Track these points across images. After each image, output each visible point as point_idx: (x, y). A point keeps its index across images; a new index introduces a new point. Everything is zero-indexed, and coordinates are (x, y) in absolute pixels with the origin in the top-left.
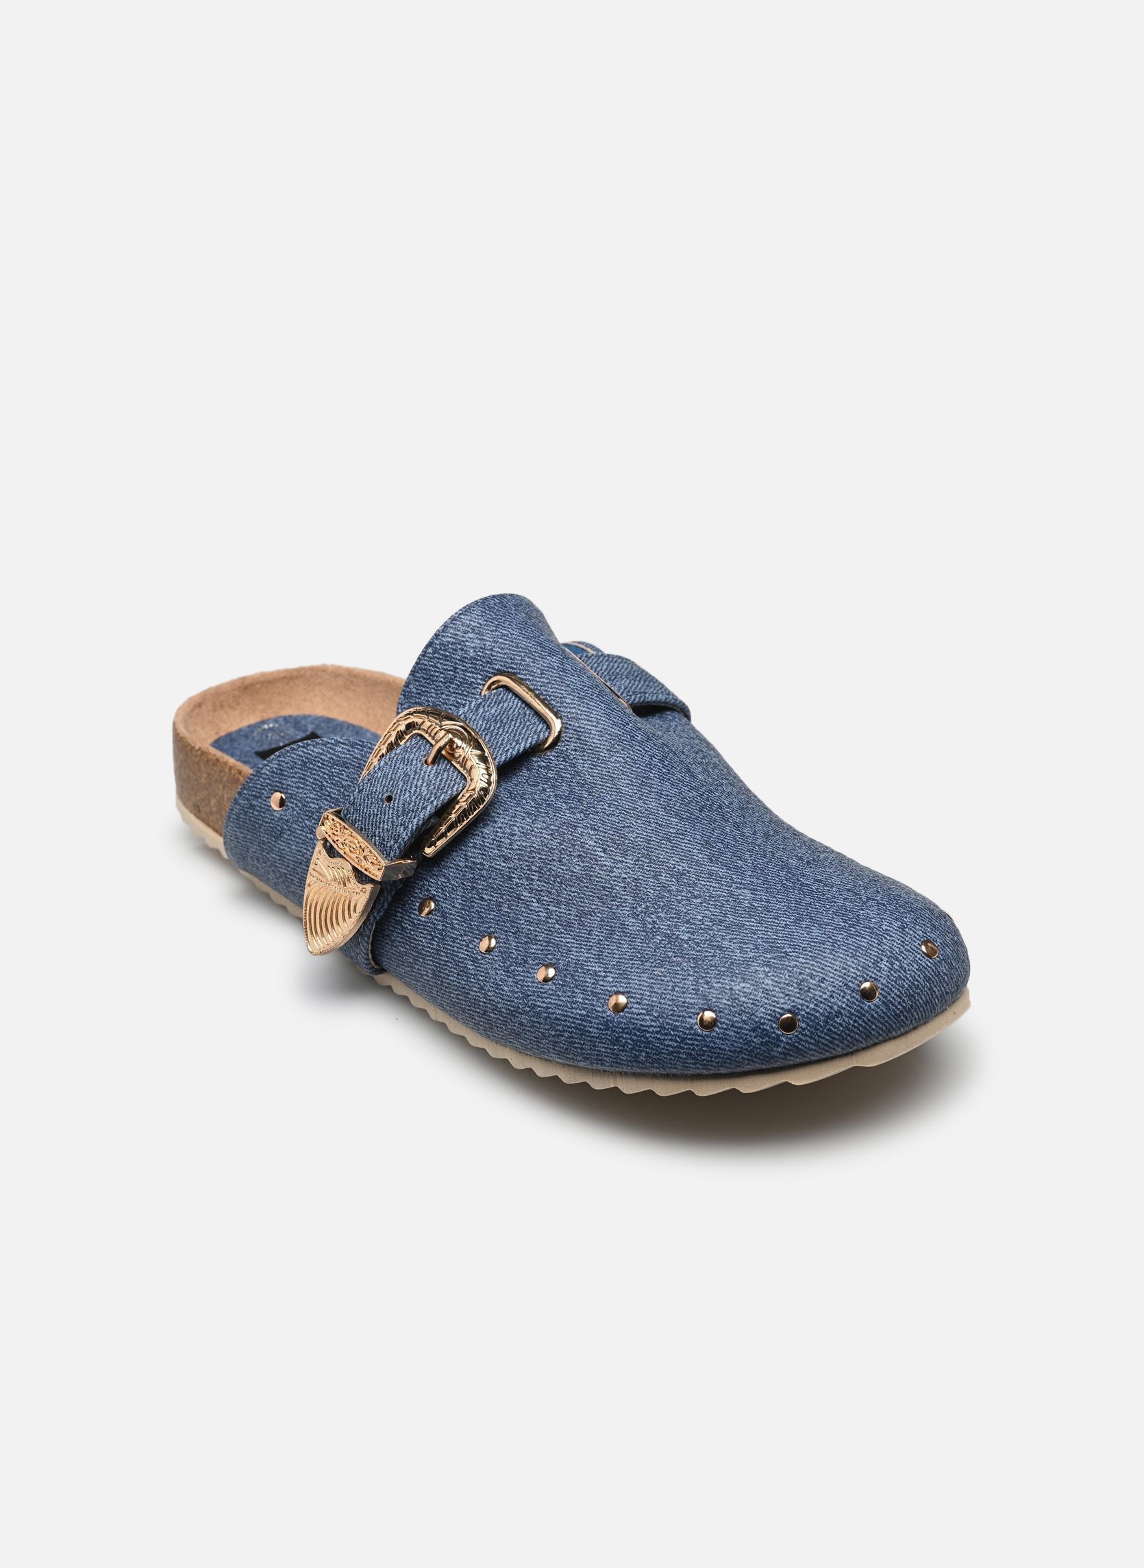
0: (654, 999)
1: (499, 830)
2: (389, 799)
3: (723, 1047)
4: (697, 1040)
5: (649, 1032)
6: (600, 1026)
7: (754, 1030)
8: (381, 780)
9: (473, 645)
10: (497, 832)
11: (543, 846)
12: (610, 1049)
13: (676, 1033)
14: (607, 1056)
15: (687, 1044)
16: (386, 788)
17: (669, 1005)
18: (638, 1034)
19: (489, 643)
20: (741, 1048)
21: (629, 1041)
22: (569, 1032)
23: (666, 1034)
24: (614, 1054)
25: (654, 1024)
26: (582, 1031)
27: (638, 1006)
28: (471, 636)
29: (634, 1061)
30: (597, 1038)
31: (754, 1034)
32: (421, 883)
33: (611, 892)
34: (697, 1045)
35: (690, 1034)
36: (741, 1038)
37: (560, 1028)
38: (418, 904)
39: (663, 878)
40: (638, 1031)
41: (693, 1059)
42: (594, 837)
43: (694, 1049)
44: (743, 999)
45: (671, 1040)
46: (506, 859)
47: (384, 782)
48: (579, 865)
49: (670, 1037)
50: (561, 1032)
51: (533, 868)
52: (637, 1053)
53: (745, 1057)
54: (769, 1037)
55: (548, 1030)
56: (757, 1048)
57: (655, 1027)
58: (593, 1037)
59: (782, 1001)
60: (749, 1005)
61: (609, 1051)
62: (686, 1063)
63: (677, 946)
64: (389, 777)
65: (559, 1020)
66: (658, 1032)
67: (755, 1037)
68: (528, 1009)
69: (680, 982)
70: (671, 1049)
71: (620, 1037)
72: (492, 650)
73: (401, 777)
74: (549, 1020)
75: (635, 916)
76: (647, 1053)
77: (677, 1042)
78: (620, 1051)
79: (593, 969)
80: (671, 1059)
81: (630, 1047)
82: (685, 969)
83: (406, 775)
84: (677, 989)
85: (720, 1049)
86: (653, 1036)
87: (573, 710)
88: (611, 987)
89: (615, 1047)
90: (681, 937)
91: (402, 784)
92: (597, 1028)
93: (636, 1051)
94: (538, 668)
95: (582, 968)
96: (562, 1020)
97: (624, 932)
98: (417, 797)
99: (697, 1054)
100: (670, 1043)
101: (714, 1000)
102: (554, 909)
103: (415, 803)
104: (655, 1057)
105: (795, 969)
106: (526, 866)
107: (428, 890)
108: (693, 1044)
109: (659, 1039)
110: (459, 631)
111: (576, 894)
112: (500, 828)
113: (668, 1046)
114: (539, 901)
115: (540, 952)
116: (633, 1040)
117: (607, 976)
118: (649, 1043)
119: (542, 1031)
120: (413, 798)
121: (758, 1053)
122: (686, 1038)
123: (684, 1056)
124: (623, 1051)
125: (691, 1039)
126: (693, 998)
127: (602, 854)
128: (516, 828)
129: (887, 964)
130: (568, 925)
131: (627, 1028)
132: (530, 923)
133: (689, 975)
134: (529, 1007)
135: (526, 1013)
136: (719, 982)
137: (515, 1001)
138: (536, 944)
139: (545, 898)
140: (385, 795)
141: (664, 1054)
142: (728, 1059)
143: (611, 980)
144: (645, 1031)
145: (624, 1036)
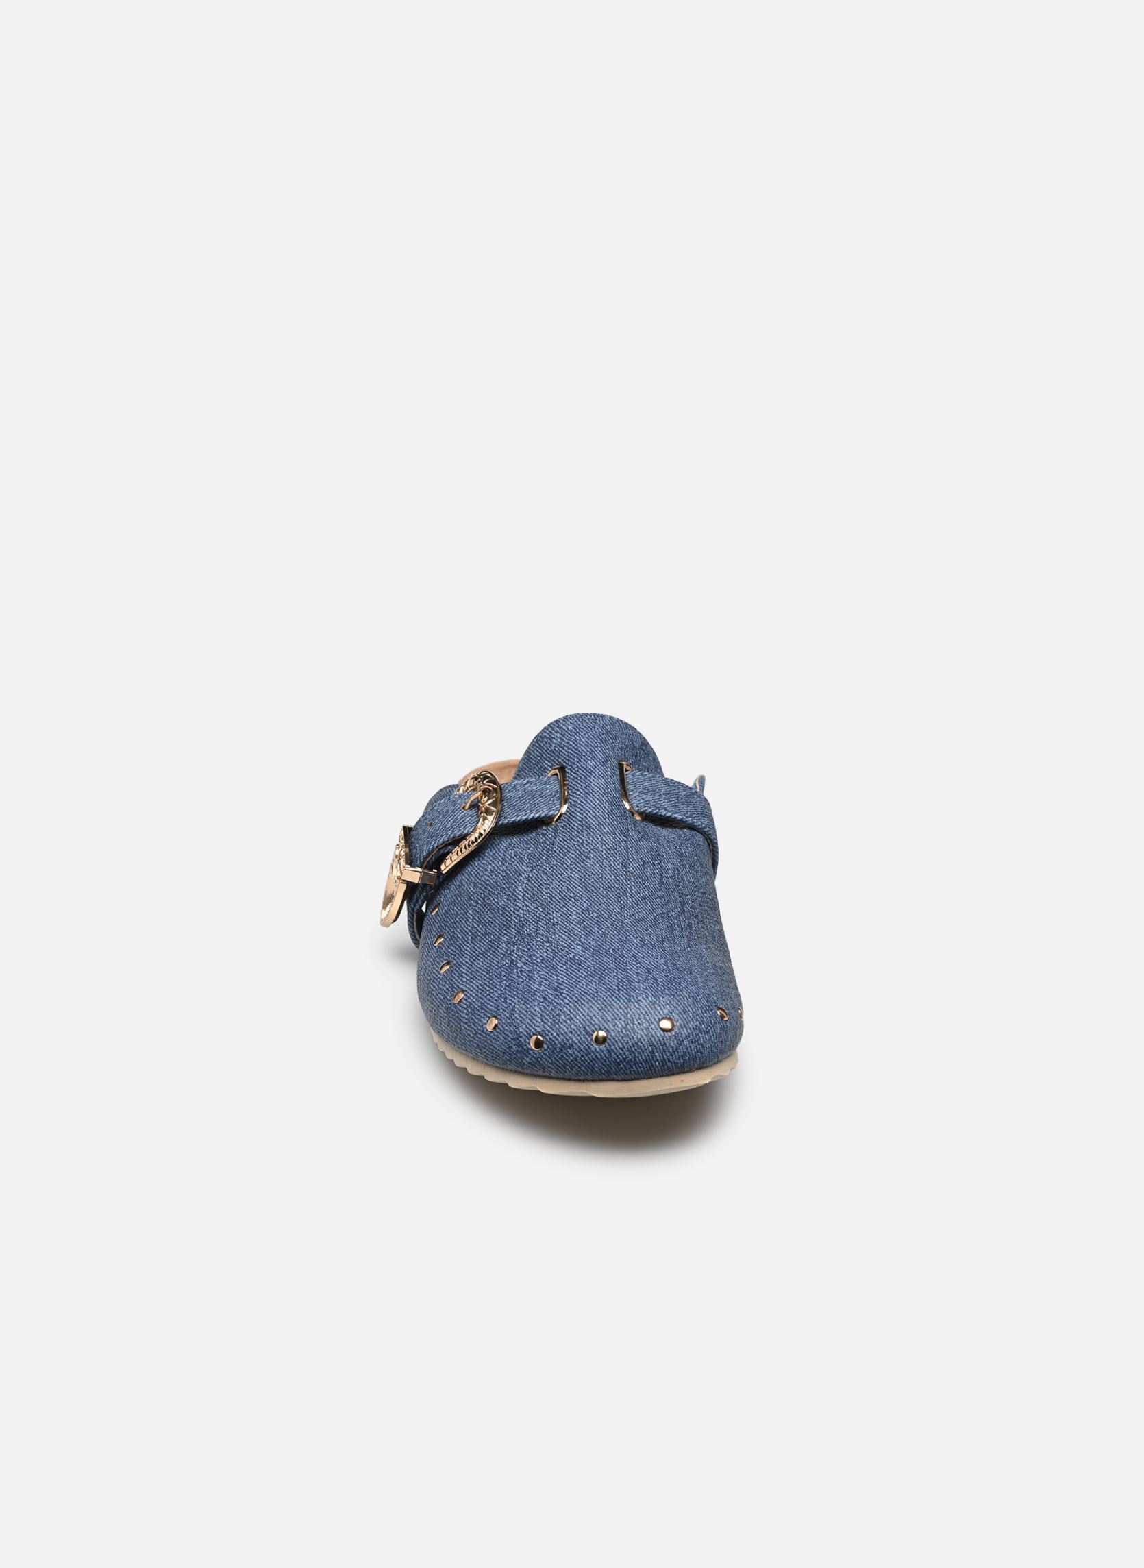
2: (431, 825)
7: (515, 1040)
11: (495, 882)
53: (508, 1058)
90: (517, 965)
101: (501, 1010)
121: (515, 1058)
126: (492, 1006)
142: (498, 1056)
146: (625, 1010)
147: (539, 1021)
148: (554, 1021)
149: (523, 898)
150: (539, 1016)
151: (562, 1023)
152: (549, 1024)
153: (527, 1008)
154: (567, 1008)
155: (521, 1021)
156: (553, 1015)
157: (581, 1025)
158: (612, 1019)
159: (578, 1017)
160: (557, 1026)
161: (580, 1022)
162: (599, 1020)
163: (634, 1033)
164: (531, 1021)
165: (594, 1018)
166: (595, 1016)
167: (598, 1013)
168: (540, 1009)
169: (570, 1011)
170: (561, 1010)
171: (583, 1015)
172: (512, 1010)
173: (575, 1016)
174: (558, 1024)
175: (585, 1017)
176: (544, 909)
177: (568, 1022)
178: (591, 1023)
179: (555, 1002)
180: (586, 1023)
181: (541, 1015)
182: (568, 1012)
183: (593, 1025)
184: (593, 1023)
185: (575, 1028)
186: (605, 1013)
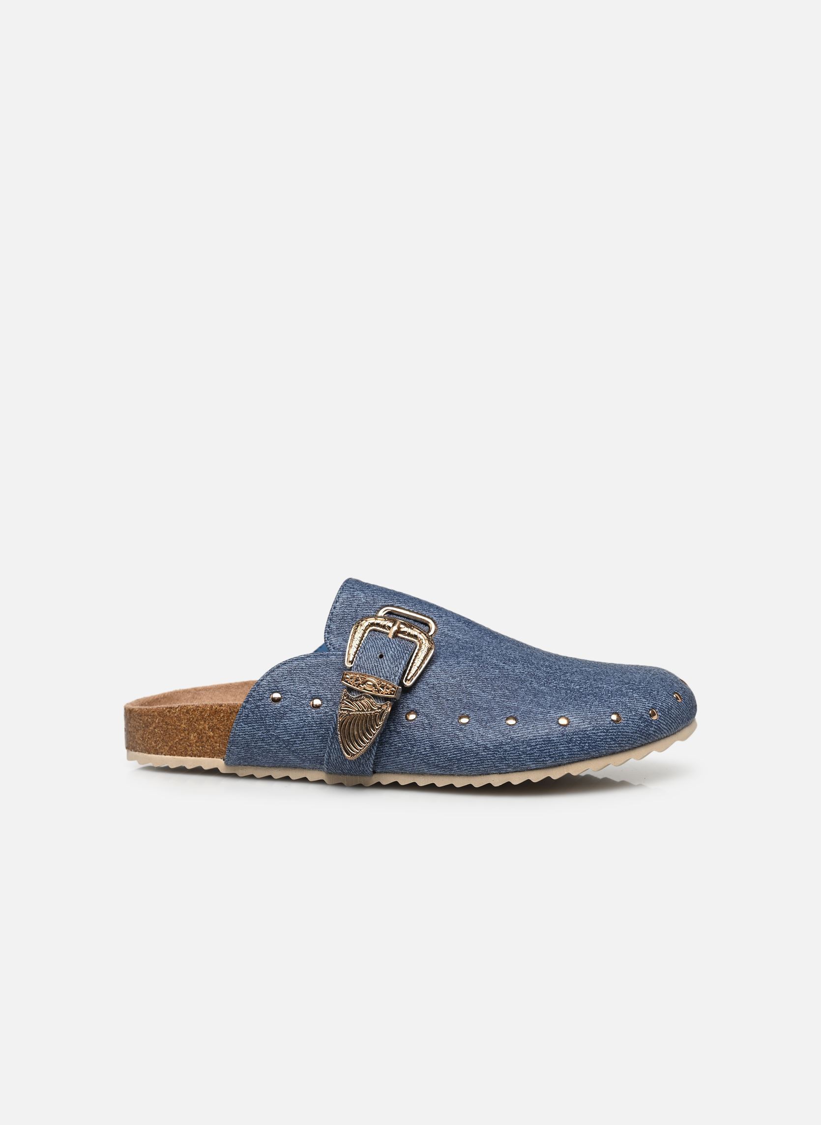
2: (381, 656)
3: (628, 731)
4: (614, 729)
5: (588, 731)
6: (559, 735)
7: (640, 719)
12: (567, 747)
13: (603, 727)
14: (565, 752)
15: (610, 732)
18: (582, 733)
20: (636, 730)
21: (578, 739)
22: (540, 744)
23: (598, 730)
24: (570, 749)
25: (589, 726)
26: (550, 741)
29: (581, 750)
30: (558, 742)
31: (641, 722)
32: (402, 705)
34: (615, 732)
35: (611, 727)
36: (635, 724)
37: (534, 744)
38: (404, 717)
40: (582, 732)
41: (614, 741)
43: (614, 735)
45: (601, 732)
49: (600, 731)
50: (534, 746)
52: (583, 745)
53: (639, 735)
54: (648, 722)
55: (526, 748)
56: (643, 729)
57: (591, 727)
58: (555, 742)
61: (566, 748)
62: (611, 744)
65: (531, 740)
66: (593, 730)
67: (641, 723)
68: (509, 741)
70: (602, 737)
71: (572, 738)
74: (525, 742)
76: (589, 743)
77: (604, 732)
78: (573, 746)
80: (602, 743)
81: (578, 742)
85: (626, 732)
86: (591, 732)
89: (570, 745)
92: (558, 737)
93: (583, 743)
96: (534, 739)
99: (616, 737)
100: (601, 734)
104: (594, 744)
107: (408, 707)
108: (613, 732)
109: (595, 733)
113: (600, 736)
116: (580, 738)
118: (589, 737)
119: (522, 750)
121: (644, 733)
122: (609, 729)
123: (609, 740)
124: (574, 746)
125: (612, 729)
131: (575, 732)
134: (509, 739)
135: (507, 744)
137: (499, 739)
140: (378, 655)
141: (599, 741)
142: (631, 738)
144: (586, 730)
145: (574, 736)
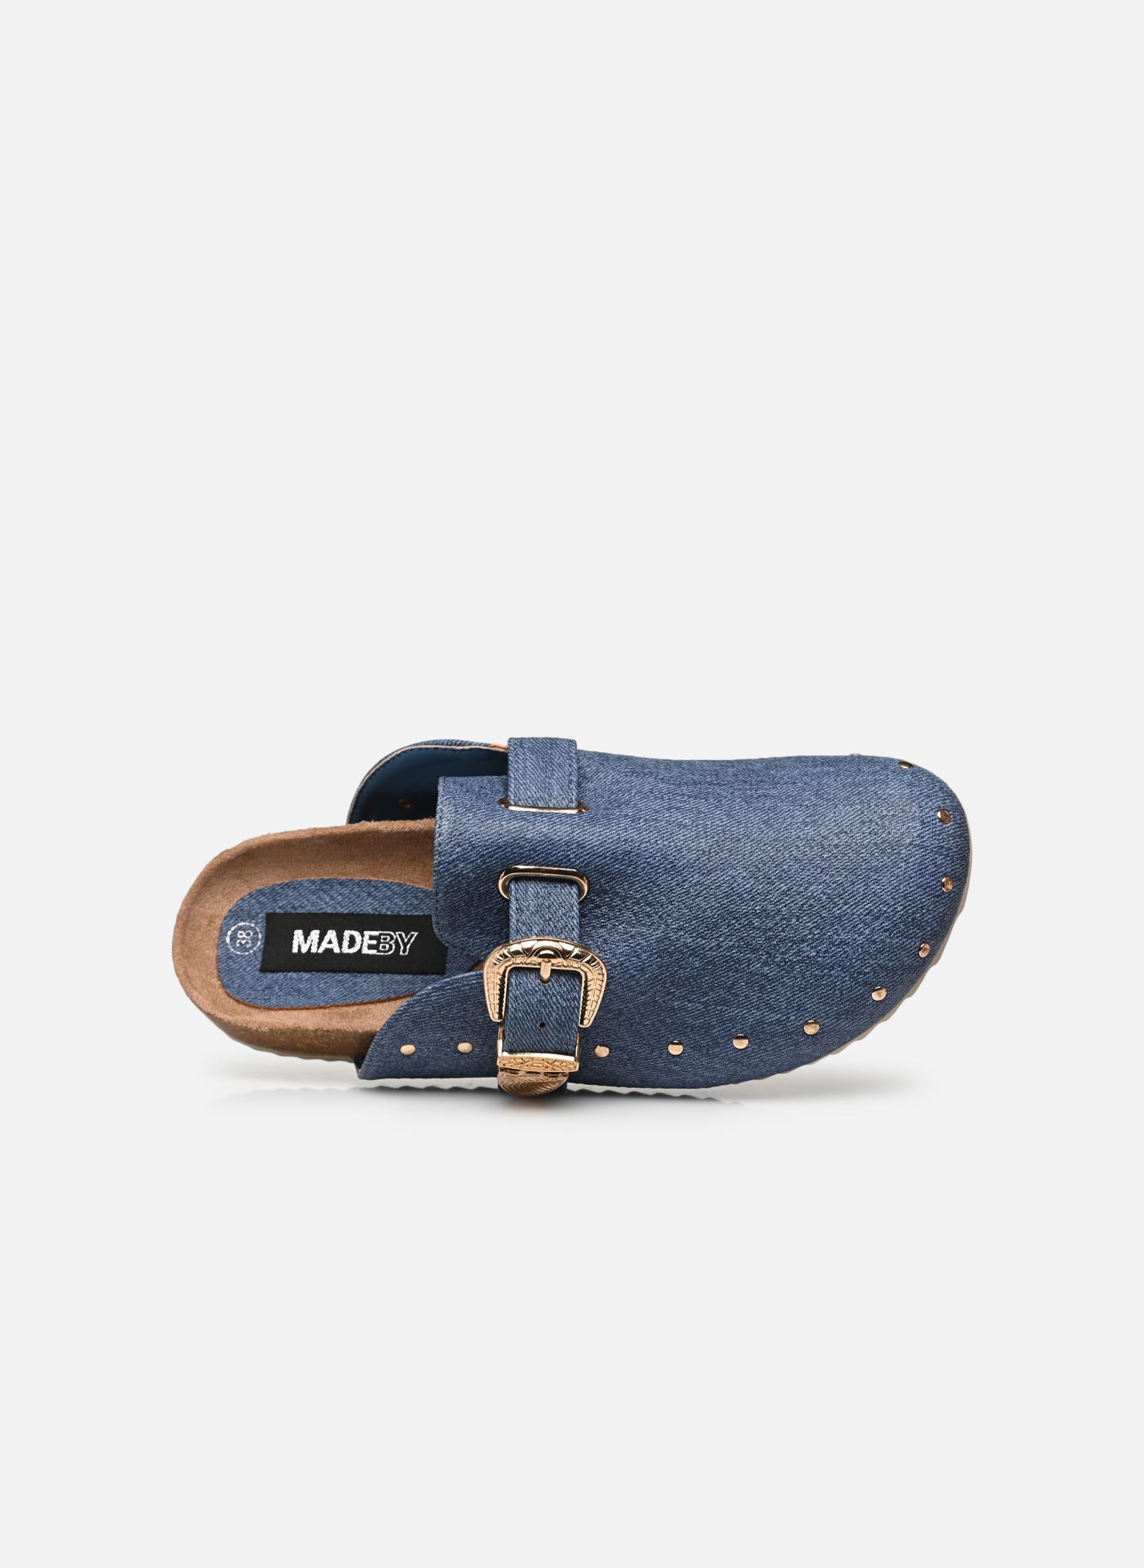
0: (835, 1009)
1: (621, 980)
2: (542, 1025)
8: (525, 1018)
9: (469, 870)
10: (621, 983)
11: (660, 968)
16: (534, 1021)
17: (848, 1005)
19: (479, 861)
27: (827, 1020)
28: (461, 866)
33: (734, 961)
39: (756, 924)
42: (686, 935)
44: (891, 964)
46: (642, 994)
47: (529, 1018)
48: (696, 961)
51: (667, 985)
59: (913, 943)
60: (897, 964)
63: (814, 964)
64: (529, 1011)
69: (843, 986)
72: (484, 863)
73: (538, 1006)
75: (766, 964)
79: (774, 1019)
82: (837, 975)
83: (540, 1001)
84: (844, 992)
87: (582, 860)
88: (799, 1022)
90: (810, 956)
91: (543, 1010)
94: (529, 850)
95: (766, 1023)
97: (769, 980)
98: (562, 1011)
101: (874, 980)
102: (705, 999)
103: (564, 1015)
105: (902, 918)
106: (660, 987)
110: (451, 869)
111: (712, 980)
112: (620, 978)
114: (690, 1002)
115: (722, 1032)
117: (789, 1018)
120: (560, 1013)
126: (861, 989)
127: (704, 941)
128: (632, 971)
129: (941, 857)
130: (724, 1002)
132: (697, 1018)
133: (843, 977)
136: (867, 967)
138: (715, 1028)
139: (693, 997)
140: (538, 1025)
143: (794, 1018)
146: (928, 852)
147: (910, 941)
148: (917, 926)
149: (705, 939)
150: (904, 940)
151: (923, 919)
152: (918, 931)
153: (888, 951)
154: (909, 909)
155: (899, 961)
156: (912, 925)
157: (933, 900)
158: (935, 866)
159: (924, 900)
160: (923, 924)
161: (929, 899)
162: (933, 880)
163: (951, 849)
164: (905, 950)
165: (930, 885)
166: (927, 883)
167: (926, 879)
168: (897, 937)
169: (914, 907)
170: (910, 916)
171: (923, 894)
172: (881, 968)
173: (921, 903)
174: (922, 922)
175: (926, 893)
176: (735, 918)
177: (924, 911)
178: (934, 888)
179: (896, 920)
180: (932, 894)
181: (905, 938)
182: (915, 909)
183: (936, 887)
184: (934, 886)
185: (933, 906)
186: (927, 872)
